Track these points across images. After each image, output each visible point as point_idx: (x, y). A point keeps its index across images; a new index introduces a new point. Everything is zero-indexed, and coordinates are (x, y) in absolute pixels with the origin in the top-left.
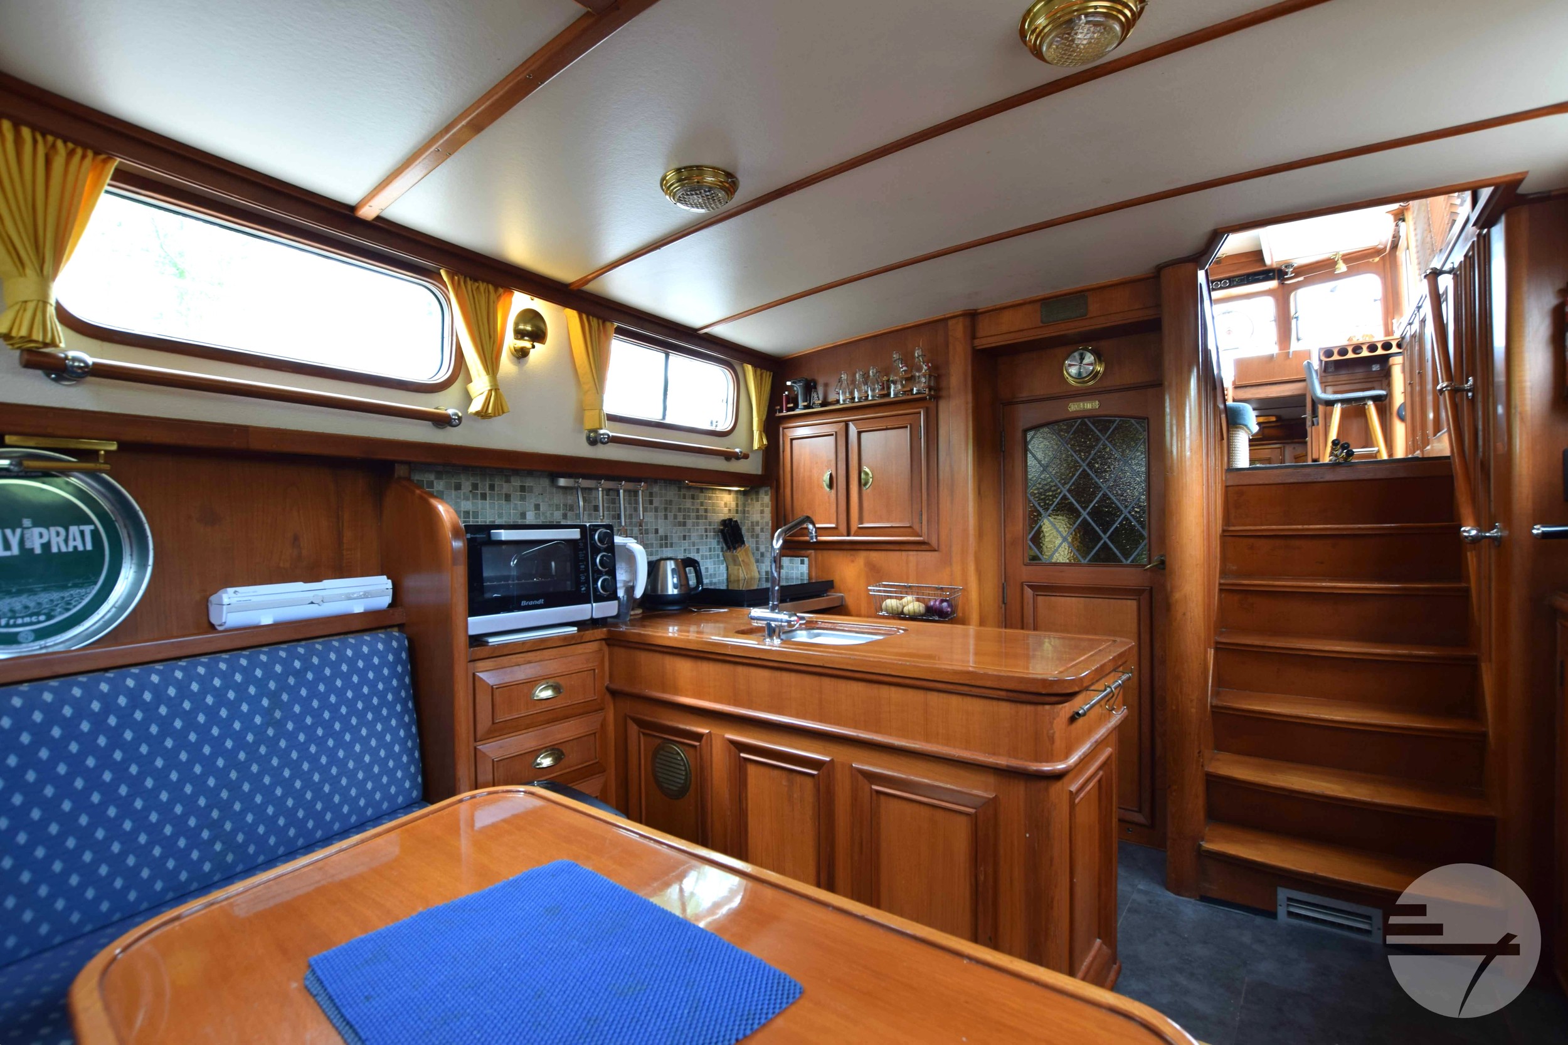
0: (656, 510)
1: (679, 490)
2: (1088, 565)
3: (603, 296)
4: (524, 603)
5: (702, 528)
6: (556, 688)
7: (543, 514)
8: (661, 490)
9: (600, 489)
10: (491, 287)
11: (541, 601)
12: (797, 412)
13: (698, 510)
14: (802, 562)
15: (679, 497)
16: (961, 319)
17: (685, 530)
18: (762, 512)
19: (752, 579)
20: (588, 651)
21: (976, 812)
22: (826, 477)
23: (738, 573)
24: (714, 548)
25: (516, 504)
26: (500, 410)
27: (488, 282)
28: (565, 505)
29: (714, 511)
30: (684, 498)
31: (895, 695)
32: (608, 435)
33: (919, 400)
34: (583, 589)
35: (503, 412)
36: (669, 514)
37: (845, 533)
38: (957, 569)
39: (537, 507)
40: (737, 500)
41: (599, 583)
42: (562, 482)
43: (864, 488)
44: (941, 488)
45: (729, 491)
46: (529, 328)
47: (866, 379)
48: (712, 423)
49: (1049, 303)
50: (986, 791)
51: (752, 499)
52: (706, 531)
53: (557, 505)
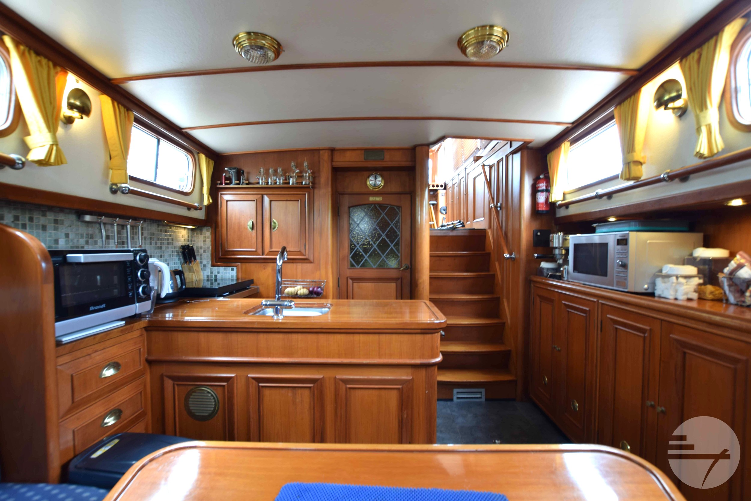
0: (145, 239)
1: (158, 227)
2: (377, 268)
3: (128, 91)
4: (92, 308)
5: (170, 250)
6: (116, 366)
7: (72, 240)
8: (148, 226)
9: (115, 224)
10: (51, 64)
11: (103, 306)
12: (231, 186)
13: (168, 239)
14: (232, 270)
15: (158, 231)
16: (327, 151)
17: (161, 252)
18: (205, 241)
19: (200, 280)
20: (136, 336)
21: (402, 388)
22: (250, 224)
23: (192, 277)
24: (177, 262)
25: (51, 233)
26: (59, 161)
27: (49, 59)
28: (87, 234)
29: (177, 240)
30: (161, 231)
31: (362, 338)
32: (129, 189)
33: (306, 188)
34: (130, 294)
35: (62, 163)
36: (152, 241)
37: (261, 253)
38: (323, 271)
39: (67, 236)
40: (188, 234)
41: (140, 290)
42: (88, 218)
43: (273, 231)
44: (315, 232)
45: (185, 228)
46: (78, 103)
47: (275, 173)
48: (180, 186)
49: (367, 151)
50: (407, 376)
51: (197, 234)
52: (173, 252)
53: (81, 234)
